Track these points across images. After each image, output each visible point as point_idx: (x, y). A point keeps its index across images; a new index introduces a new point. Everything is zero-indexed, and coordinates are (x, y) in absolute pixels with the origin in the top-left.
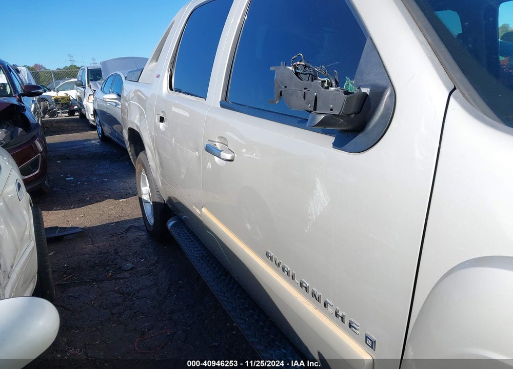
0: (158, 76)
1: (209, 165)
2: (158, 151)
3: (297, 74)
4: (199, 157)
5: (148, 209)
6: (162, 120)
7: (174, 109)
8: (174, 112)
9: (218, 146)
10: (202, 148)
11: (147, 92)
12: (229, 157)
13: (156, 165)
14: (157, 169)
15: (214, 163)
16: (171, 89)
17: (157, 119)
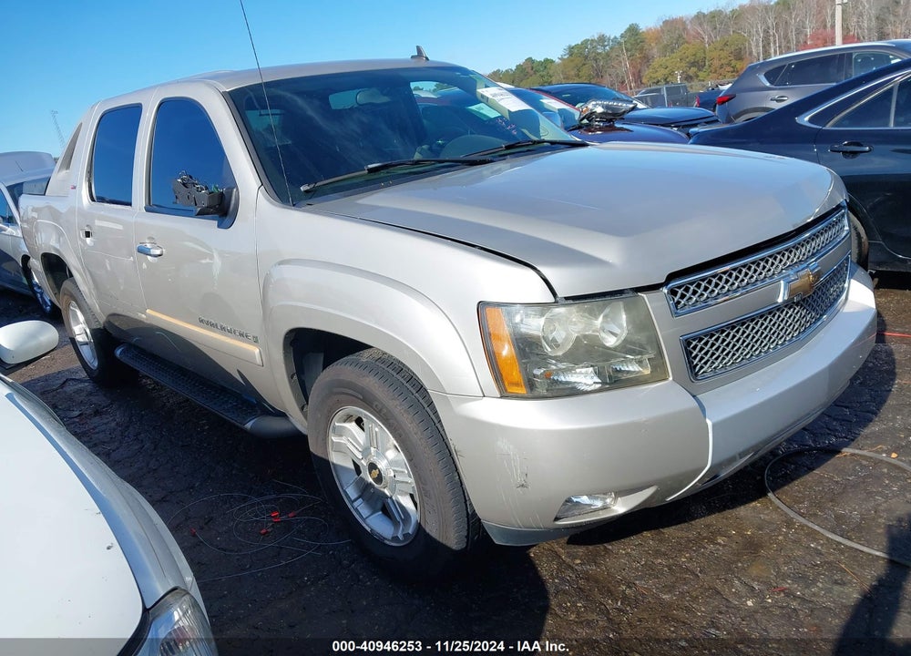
0: (74, 188)
1: (144, 266)
2: (89, 271)
3: (184, 184)
4: (134, 262)
5: (87, 352)
6: (88, 234)
7: (97, 223)
8: (99, 226)
9: (149, 246)
10: (135, 251)
11: (62, 207)
12: (158, 252)
13: (89, 289)
14: (90, 293)
15: (148, 263)
16: (93, 200)
17: (82, 235)
